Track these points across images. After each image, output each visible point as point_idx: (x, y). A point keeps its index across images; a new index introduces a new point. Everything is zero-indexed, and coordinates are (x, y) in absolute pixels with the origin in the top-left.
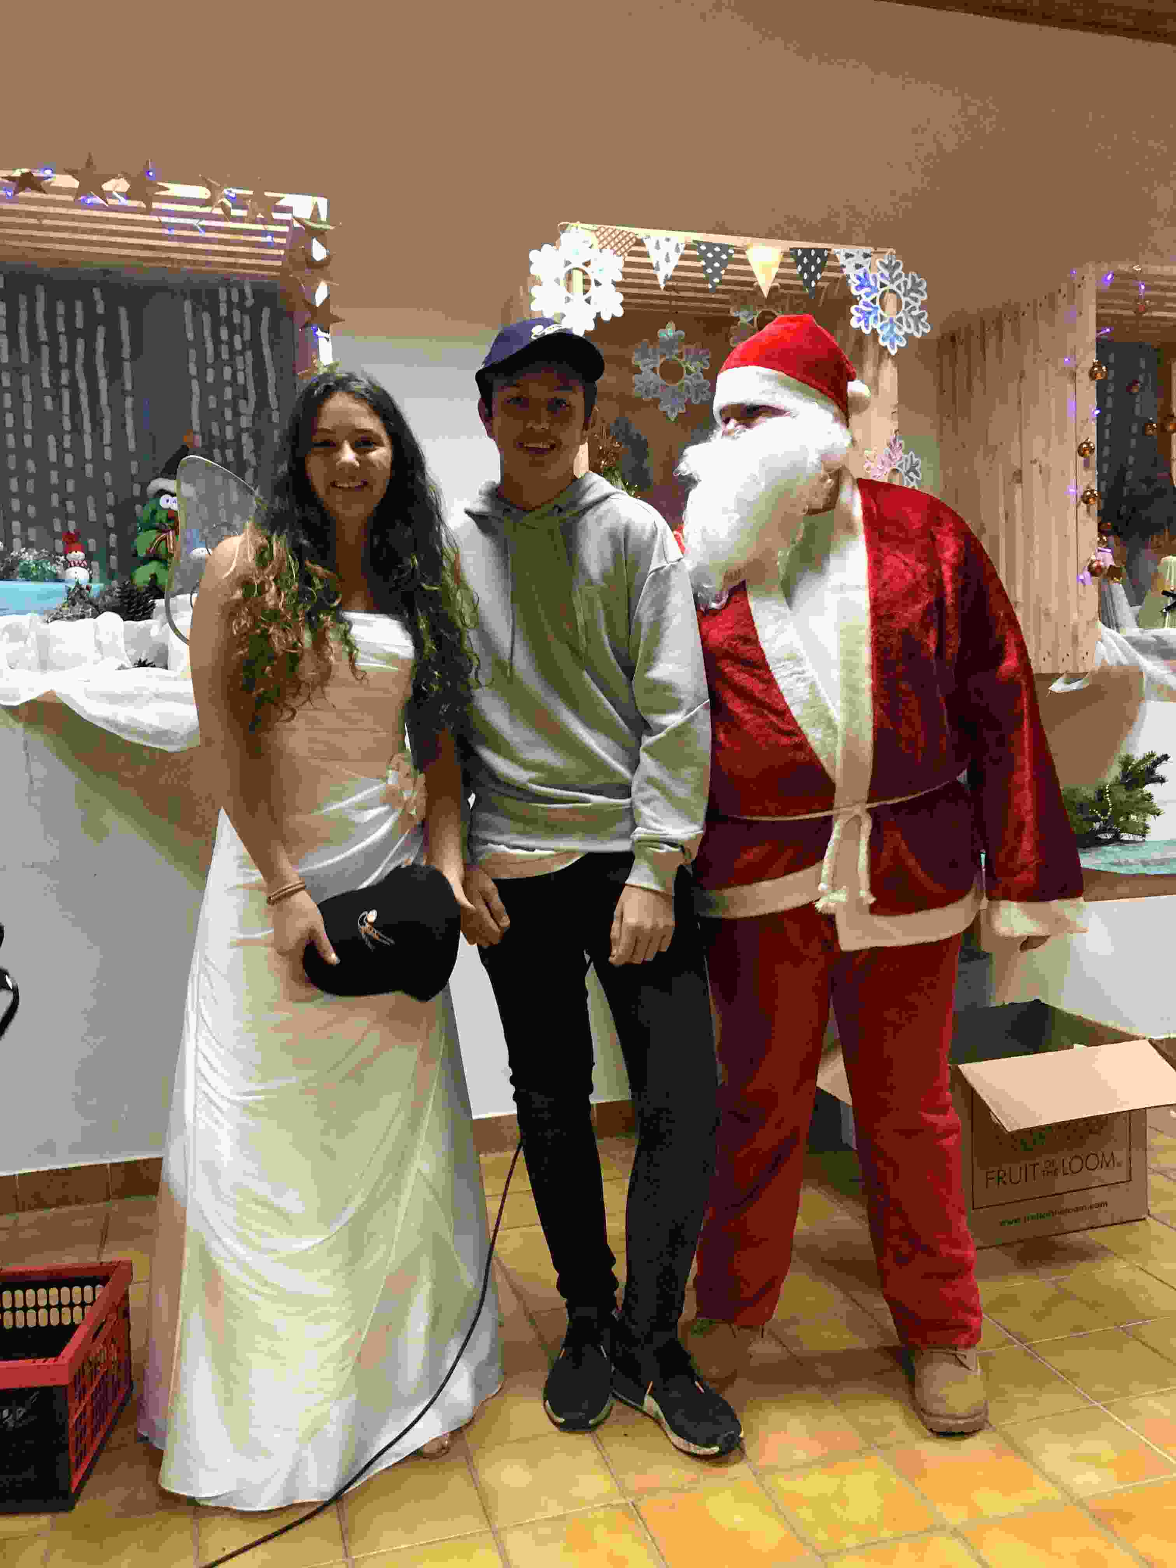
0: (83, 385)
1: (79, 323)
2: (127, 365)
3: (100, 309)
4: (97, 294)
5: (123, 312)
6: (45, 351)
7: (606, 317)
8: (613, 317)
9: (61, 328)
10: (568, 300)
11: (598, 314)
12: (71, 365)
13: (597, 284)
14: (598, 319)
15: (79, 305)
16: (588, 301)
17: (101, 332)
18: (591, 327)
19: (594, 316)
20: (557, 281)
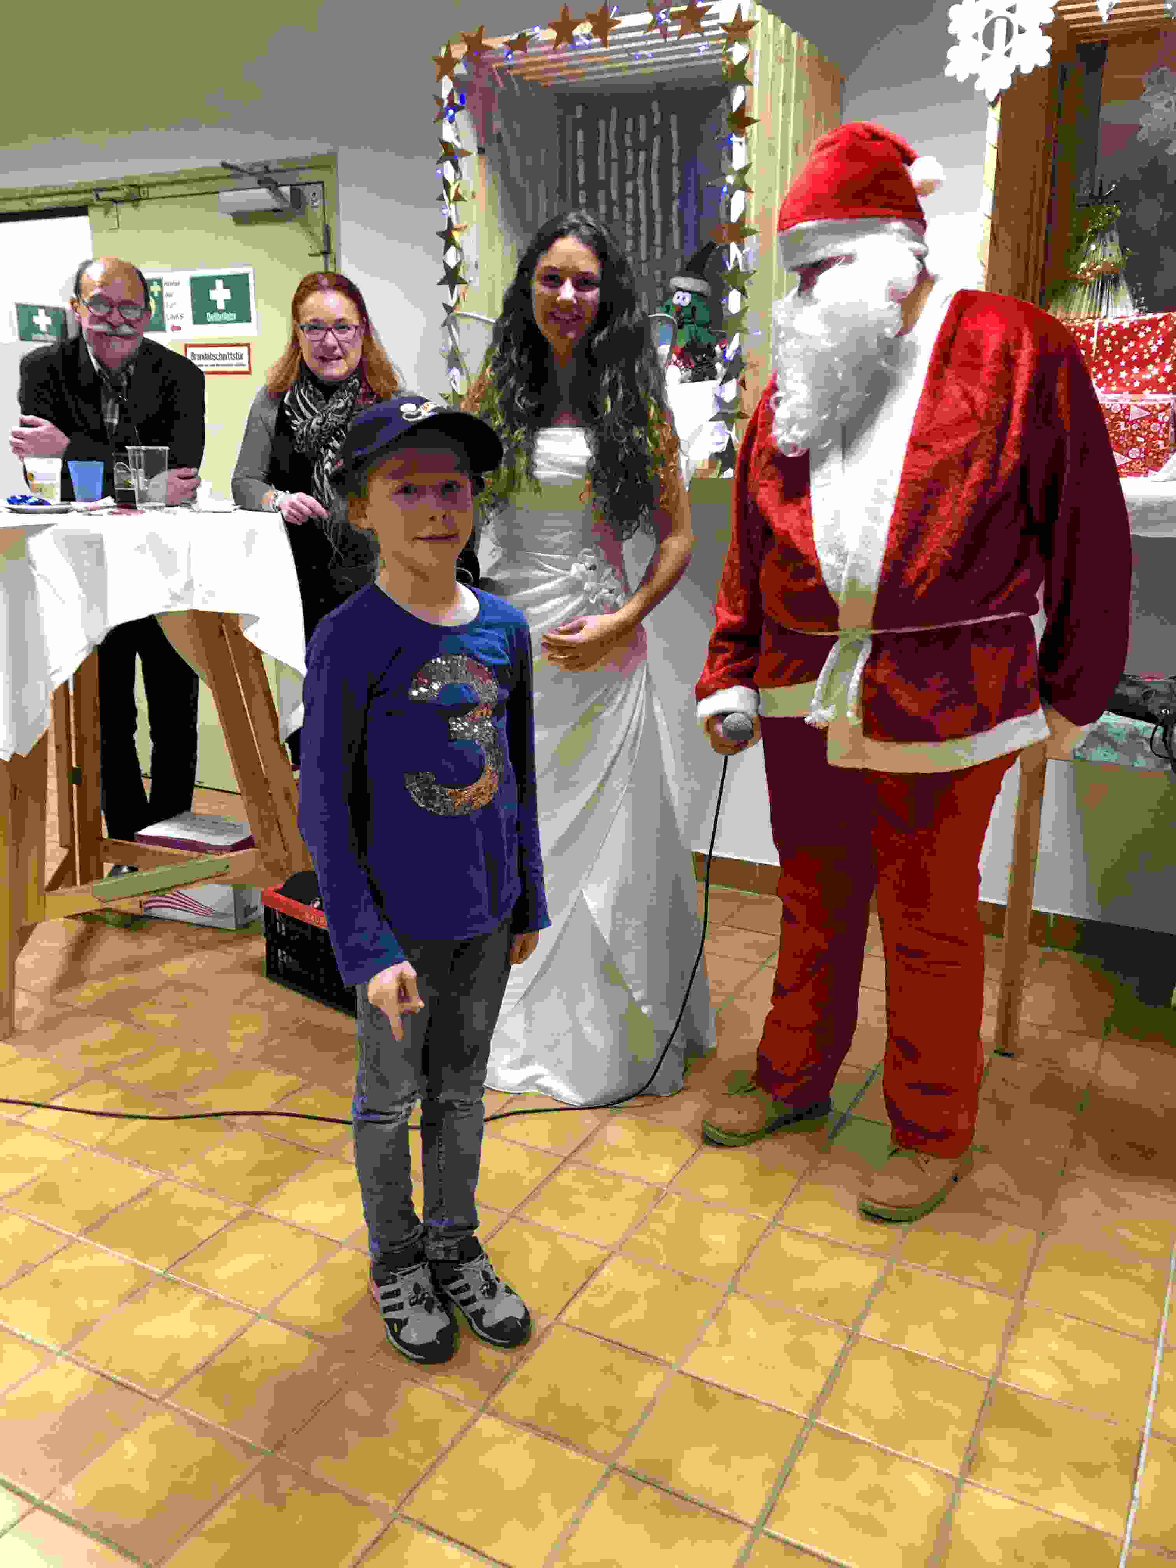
0: (641, 192)
1: (642, 137)
2: (675, 171)
3: (656, 122)
4: (655, 106)
5: (674, 119)
6: (615, 166)
7: (1027, 70)
8: (1036, 68)
9: (628, 143)
10: (985, 56)
11: (1018, 68)
12: (633, 177)
13: (1022, 31)
14: (1017, 75)
15: (642, 119)
16: (1008, 54)
17: (657, 140)
18: (1006, 84)
19: (1013, 70)
20: (975, 36)
